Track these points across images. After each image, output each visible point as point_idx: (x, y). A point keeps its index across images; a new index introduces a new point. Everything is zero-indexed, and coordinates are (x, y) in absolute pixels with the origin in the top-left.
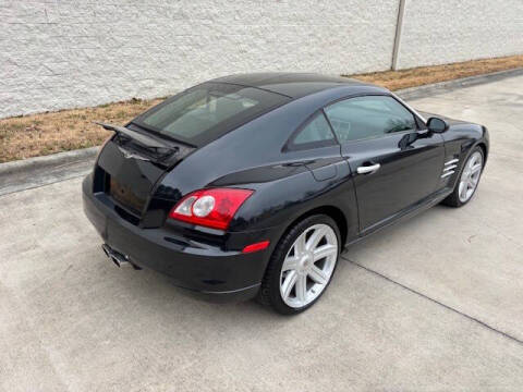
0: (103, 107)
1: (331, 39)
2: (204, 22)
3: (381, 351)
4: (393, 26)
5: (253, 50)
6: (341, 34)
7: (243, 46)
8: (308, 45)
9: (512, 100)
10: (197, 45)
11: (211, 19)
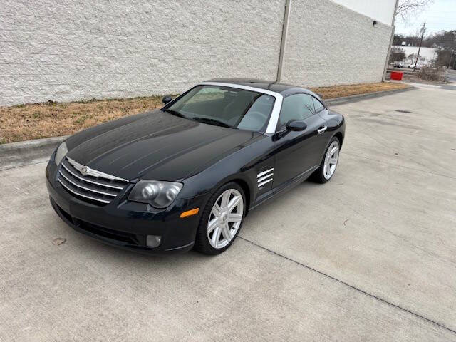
0: (19, 107)
1: (228, 61)
2: (119, 38)
3: (282, 317)
4: (277, 54)
5: (162, 65)
6: (237, 56)
7: (154, 61)
8: (209, 63)
9: (367, 116)
10: (112, 57)
11: (125, 35)
